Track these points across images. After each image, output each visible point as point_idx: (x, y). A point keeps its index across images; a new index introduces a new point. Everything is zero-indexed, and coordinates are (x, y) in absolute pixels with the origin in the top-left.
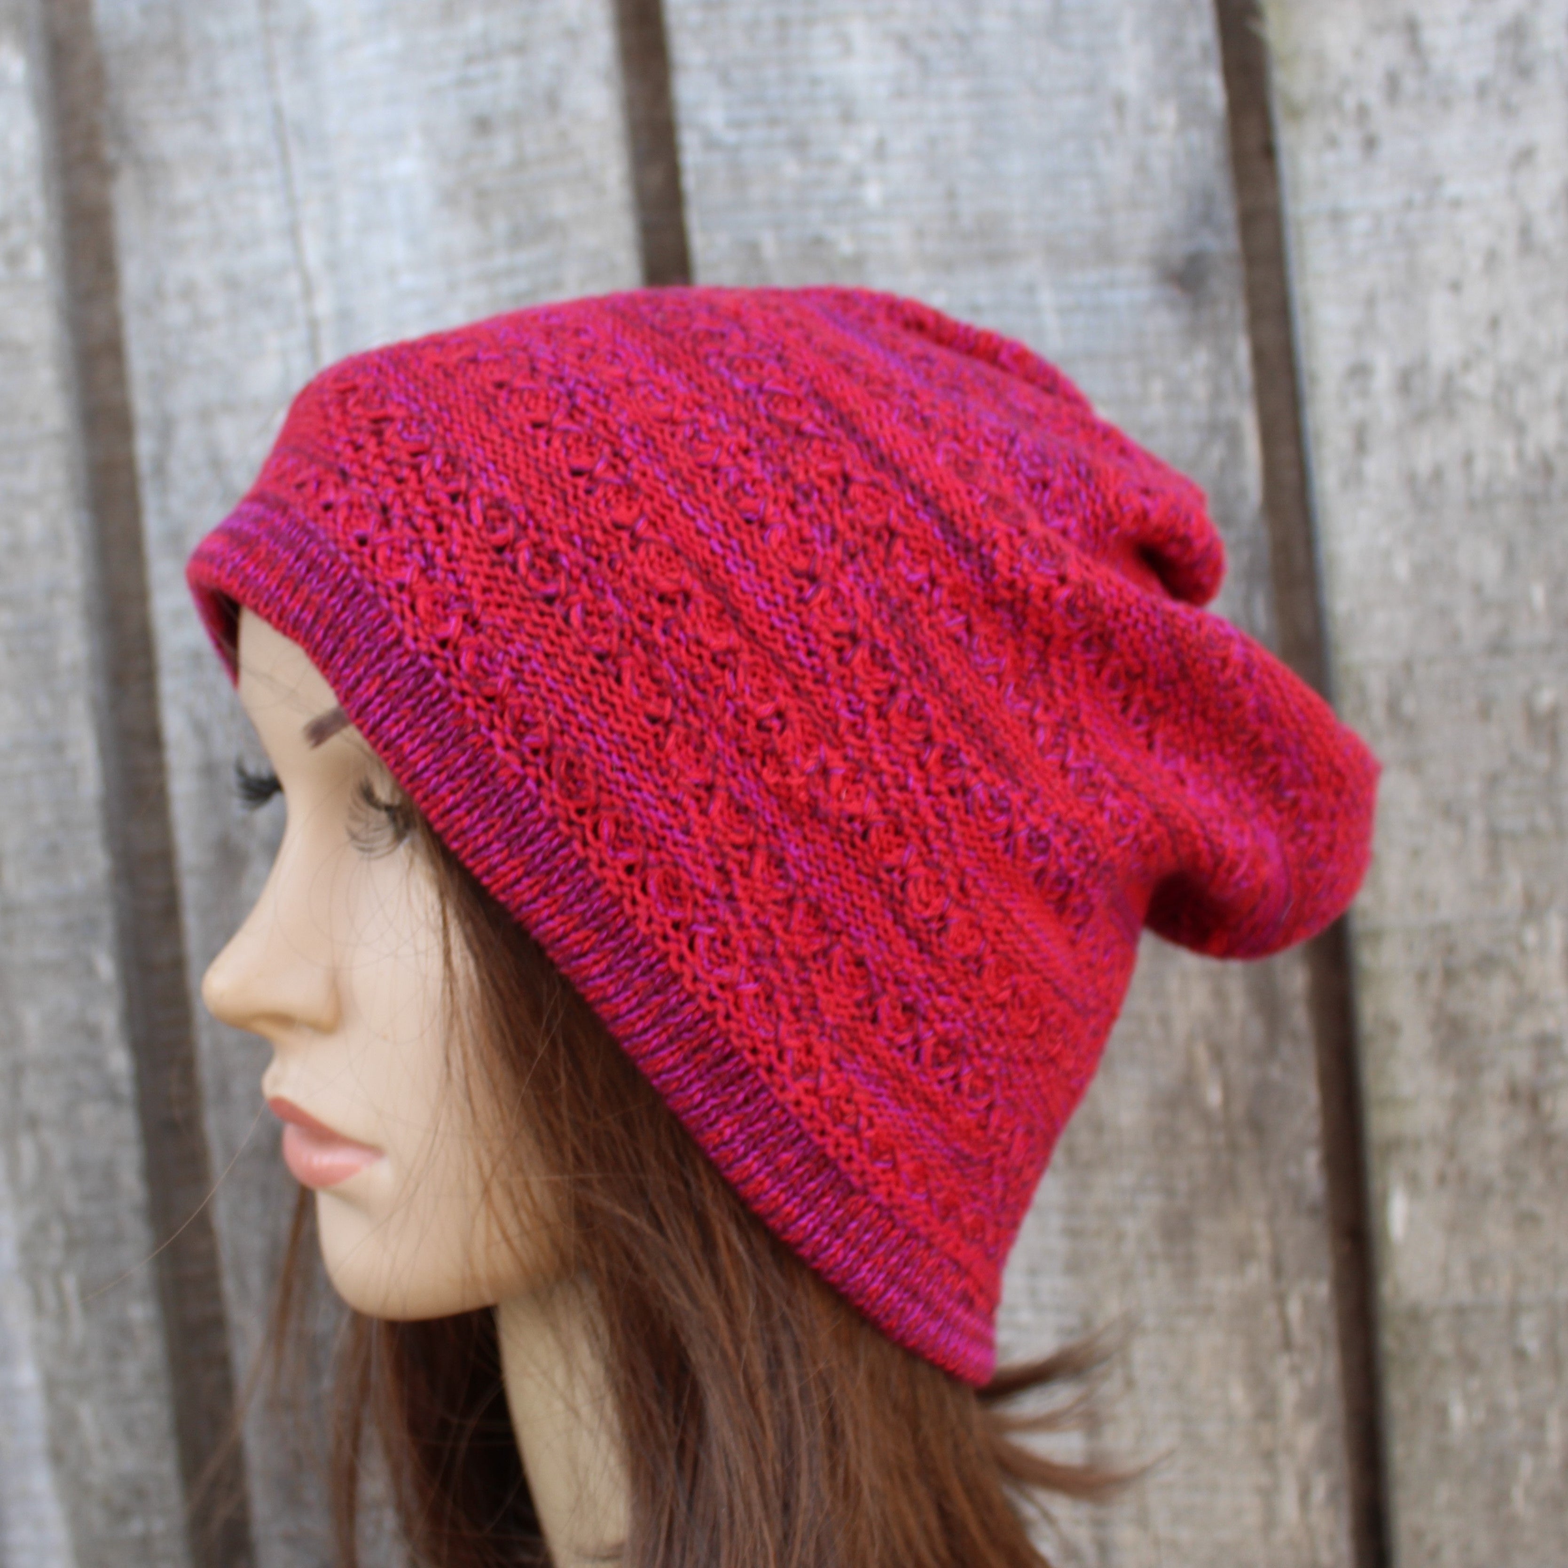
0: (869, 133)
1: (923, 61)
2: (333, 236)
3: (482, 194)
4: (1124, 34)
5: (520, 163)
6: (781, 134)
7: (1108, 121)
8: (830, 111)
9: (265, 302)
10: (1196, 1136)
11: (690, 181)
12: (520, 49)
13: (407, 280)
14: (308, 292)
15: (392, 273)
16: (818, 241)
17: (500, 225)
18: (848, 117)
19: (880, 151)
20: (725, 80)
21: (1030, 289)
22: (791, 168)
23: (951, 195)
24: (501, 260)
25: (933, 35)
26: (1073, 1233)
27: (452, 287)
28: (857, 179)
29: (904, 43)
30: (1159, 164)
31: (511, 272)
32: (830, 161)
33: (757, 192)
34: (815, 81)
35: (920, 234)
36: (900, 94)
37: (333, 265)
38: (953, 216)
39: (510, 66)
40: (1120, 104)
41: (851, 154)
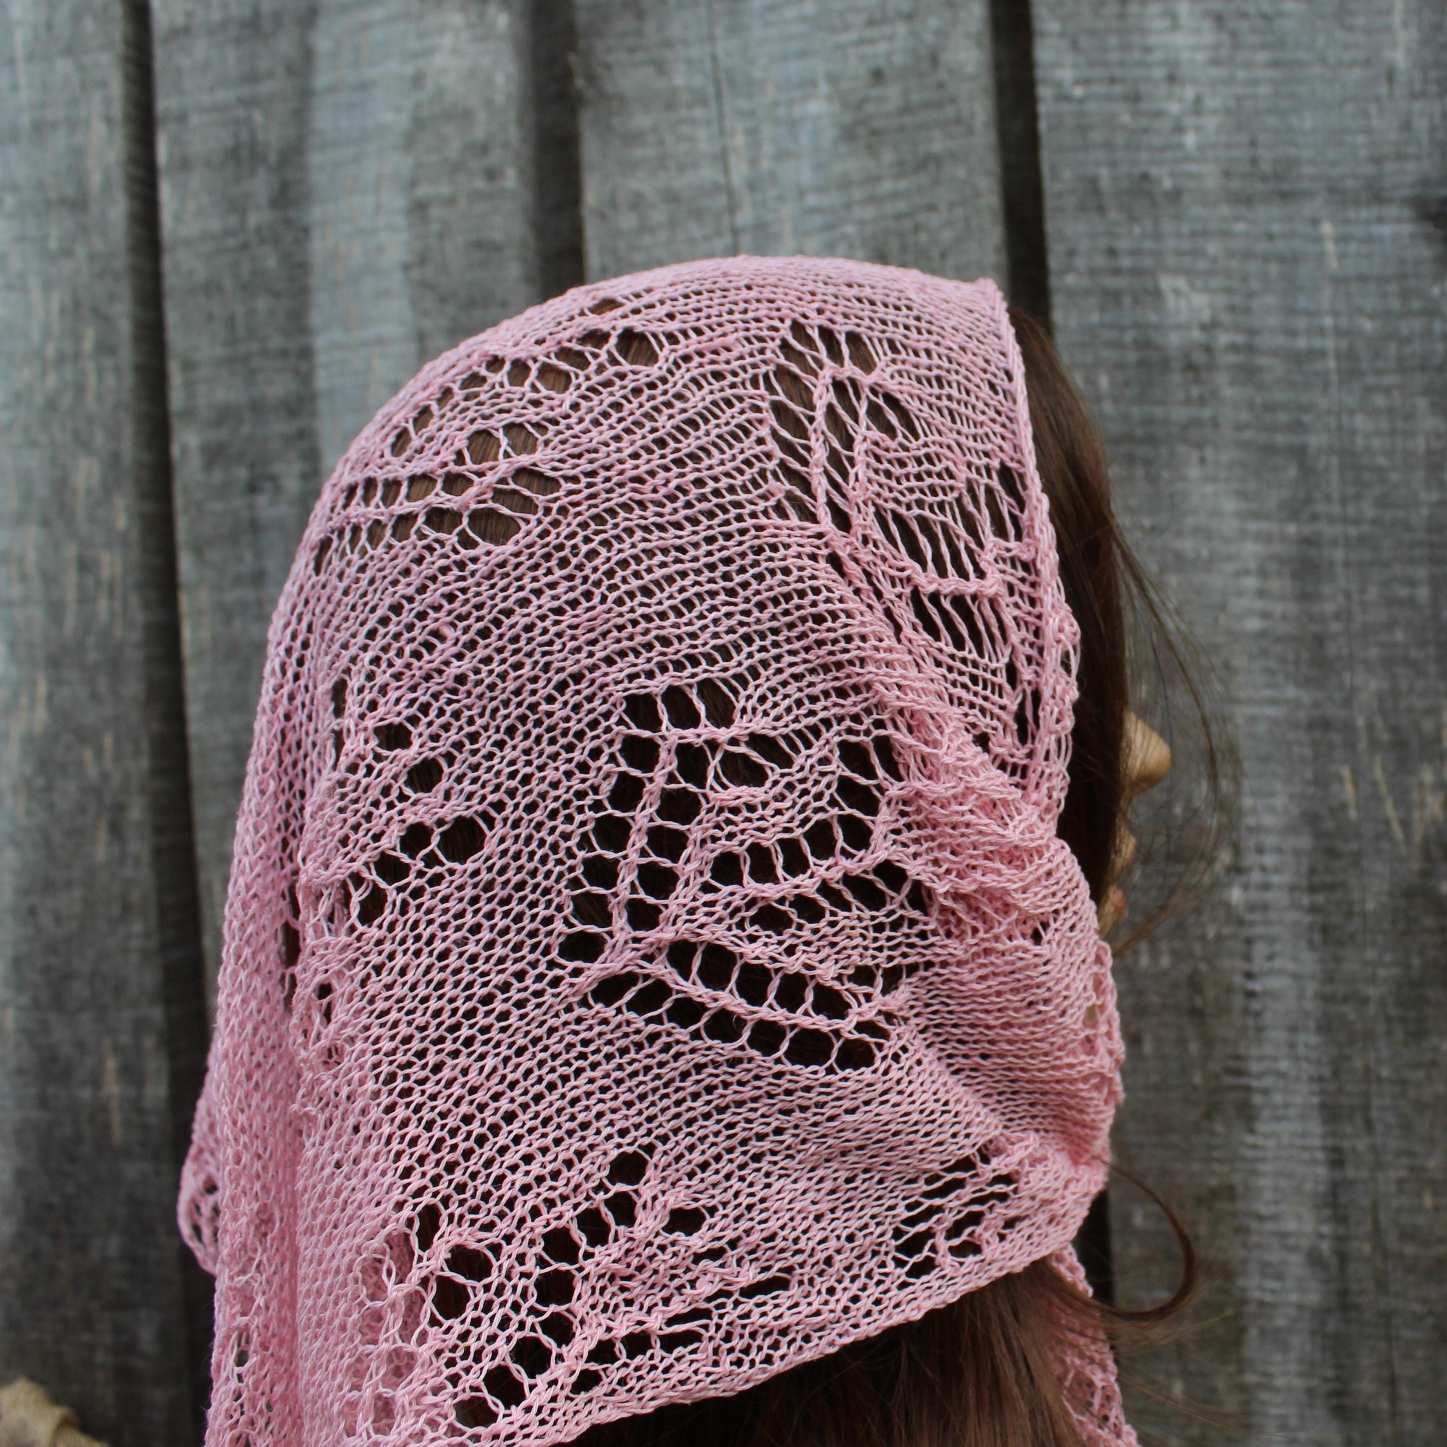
0: (1190, 92)
1: (1234, 34)
2: (754, 162)
3: (875, 133)
4: (1397, 19)
5: (906, 110)
6: (1118, 89)
7: (1383, 89)
8: (1159, 73)
9: (698, 215)
10: (1429, 921)
11: (1043, 126)
12: (909, 17)
13: (812, 200)
14: (732, 208)
15: (801, 193)
16: (1145, 177)
17: (888, 157)
18: (1172, 79)
19: (1198, 107)
20: (1075, 46)
21: (1315, 222)
22: (1126, 119)
23: (1253, 144)
24: (887, 186)
25: (1244, 15)
26: (1326, 999)
27: (848, 206)
28: (1179, 129)
29: (1219, 19)
30: (1421, 125)
31: (895, 195)
32: (1159, 114)
33: (1097, 136)
34: (1147, 50)
35: (1227, 174)
36: (1215, 62)
37: (752, 186)
38: (1254, 161)
39: (901, 29)
40: (1390, 76)
41: (1174, 108)
